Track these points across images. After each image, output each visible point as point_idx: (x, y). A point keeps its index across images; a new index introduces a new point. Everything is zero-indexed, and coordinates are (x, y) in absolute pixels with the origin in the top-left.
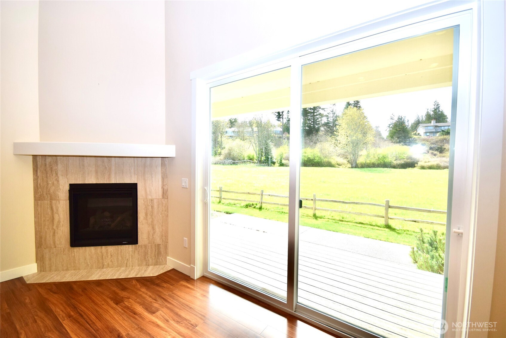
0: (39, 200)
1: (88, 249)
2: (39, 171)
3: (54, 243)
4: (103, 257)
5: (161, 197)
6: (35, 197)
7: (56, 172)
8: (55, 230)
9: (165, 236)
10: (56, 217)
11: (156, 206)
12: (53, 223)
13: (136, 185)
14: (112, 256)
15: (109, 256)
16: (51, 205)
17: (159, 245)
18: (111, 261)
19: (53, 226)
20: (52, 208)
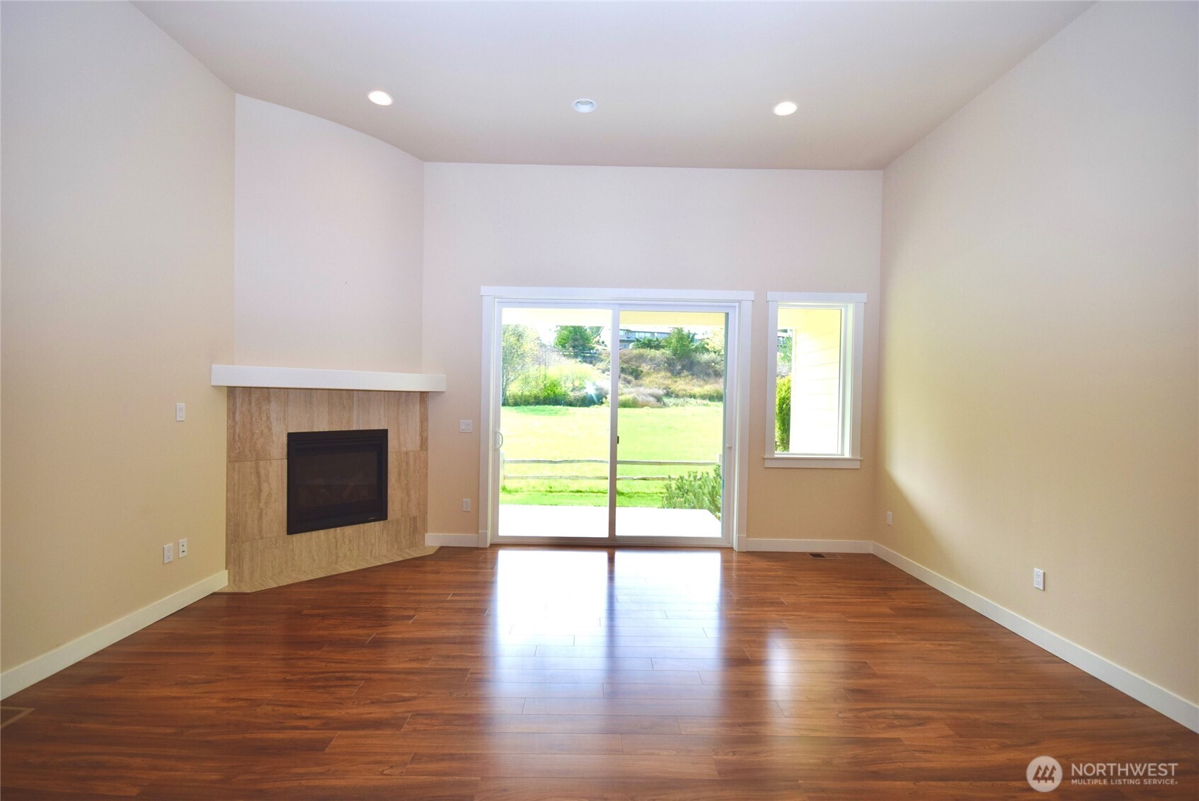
0: (237, 461)
1: (314, 533)
2: (237, 413)
3: (260, 531)
4: (337, 545)
5: (419, 449)
6: (229, 456)
7: (267, 414)
8: (262, 509)
9: (423, 505)
10: (265, 486)
11: (412, 462)
12: (260, 499)
13: (386, 431)
14: (350, 541)
15: (347, 543)
16: (257, 468)
17: (415, 518)
18: (350, 550)
19: (259, 502)
20: (258, 474)
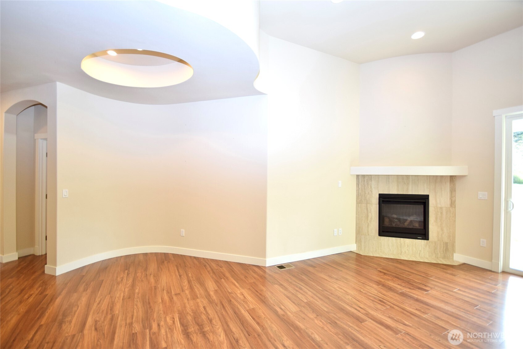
0: (359, 203)
1: (391, 238)
2: (360, 185)
3: (368, 232)
4: (401, 246)
5: (449, 206)
6: (357, 201)
7: (371, 185)
8: (368, 223)
9: (452, 237)
10: (370, 214)
11: (444, 213)
12: (368, 219)
13: (428, 196)
14: (408, 246)
15: (406, 246)
16: (367, 206)
17: (447, 243)
18: (408, 250)
19: (368, 221)
20: (367, 209)
